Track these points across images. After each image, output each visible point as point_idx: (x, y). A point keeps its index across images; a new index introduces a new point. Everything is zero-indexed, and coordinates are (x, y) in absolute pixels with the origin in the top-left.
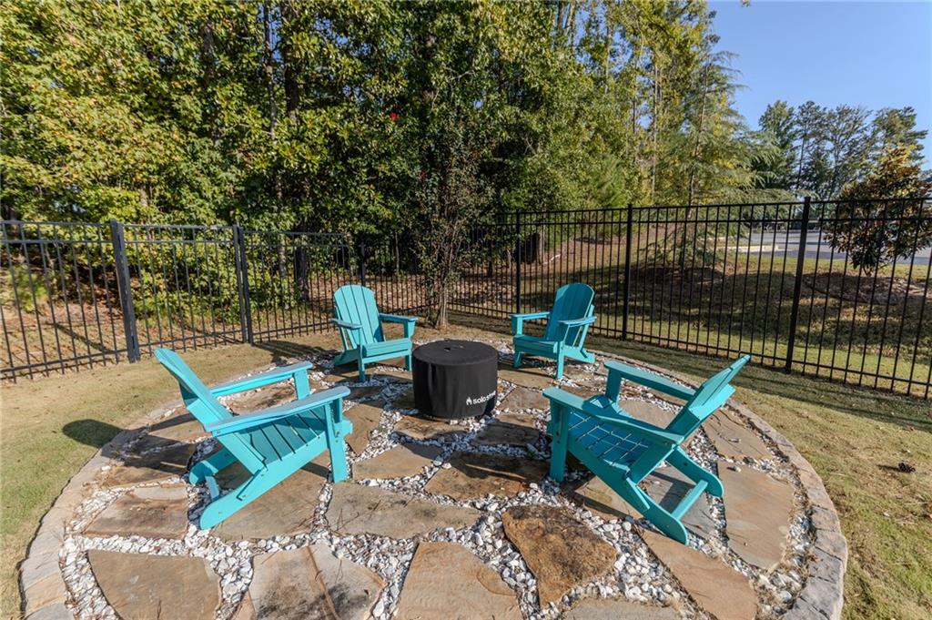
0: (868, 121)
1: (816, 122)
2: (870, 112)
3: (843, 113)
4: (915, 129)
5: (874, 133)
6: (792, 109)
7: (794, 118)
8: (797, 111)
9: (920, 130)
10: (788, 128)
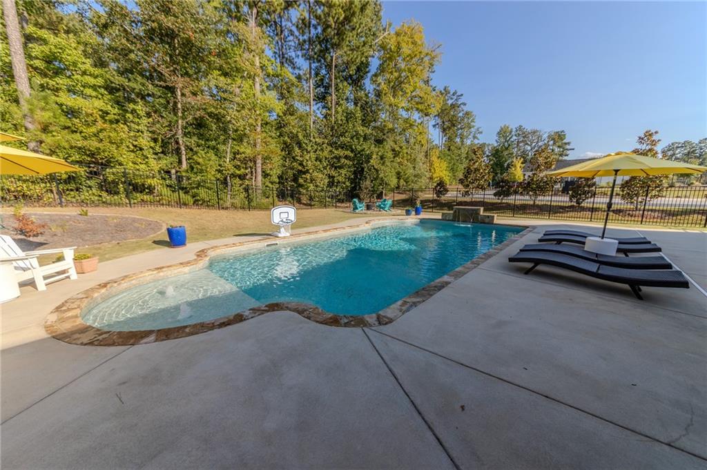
0: (545, 136)
1: (524, 135)
2: (546, 132)
3: (534, 132)
4: (565, 141)
5: (548, 142)
6: (512, 129)
7: (513, 133)
8: (514, 130)
9: (567, 142)
10: (510, 138)
